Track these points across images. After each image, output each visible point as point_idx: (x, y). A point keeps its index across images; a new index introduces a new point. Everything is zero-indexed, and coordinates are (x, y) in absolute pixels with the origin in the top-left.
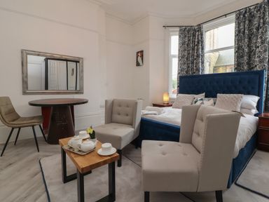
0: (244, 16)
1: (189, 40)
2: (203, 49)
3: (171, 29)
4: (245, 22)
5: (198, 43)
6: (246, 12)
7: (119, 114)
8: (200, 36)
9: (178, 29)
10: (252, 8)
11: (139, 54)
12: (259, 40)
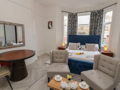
0: (94, 14)
1: (72, 19)
2: (77, 24)
3: (65, 13)
4: (94, 16)
5: (75, 21)
6: (94, 13)
7: (57, 58)
8: (76, 18)
9: (68, 13)
10: (96, 11)
11: (50, 23)
12: (98, 24)
